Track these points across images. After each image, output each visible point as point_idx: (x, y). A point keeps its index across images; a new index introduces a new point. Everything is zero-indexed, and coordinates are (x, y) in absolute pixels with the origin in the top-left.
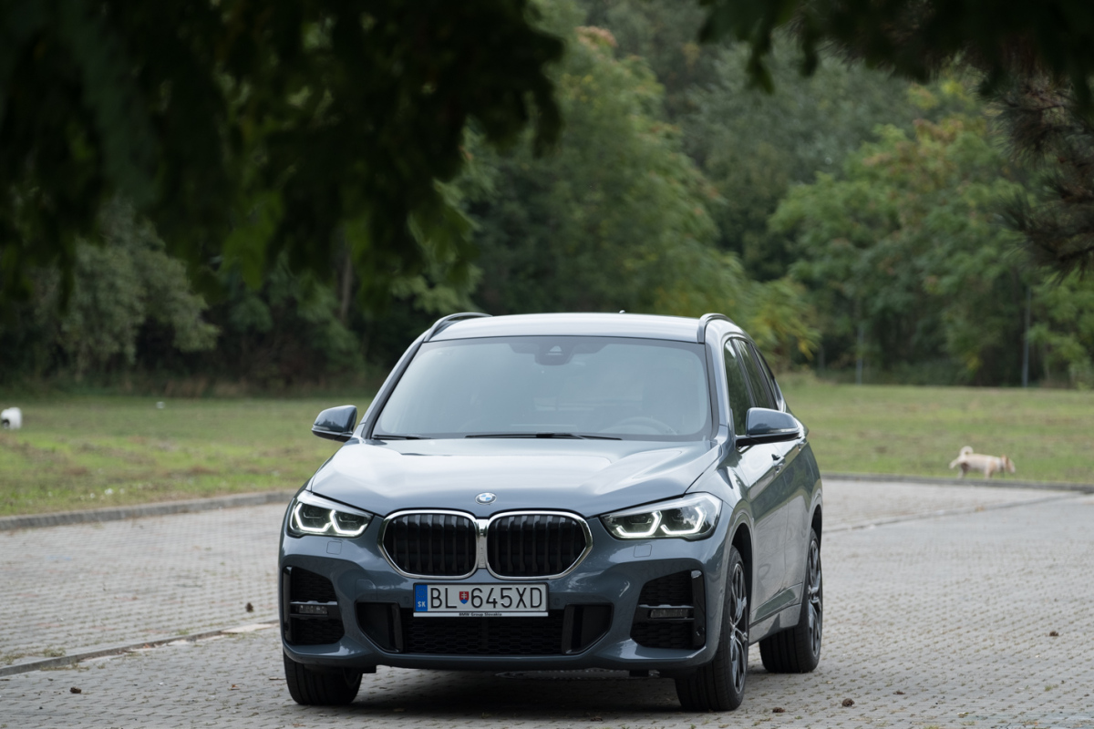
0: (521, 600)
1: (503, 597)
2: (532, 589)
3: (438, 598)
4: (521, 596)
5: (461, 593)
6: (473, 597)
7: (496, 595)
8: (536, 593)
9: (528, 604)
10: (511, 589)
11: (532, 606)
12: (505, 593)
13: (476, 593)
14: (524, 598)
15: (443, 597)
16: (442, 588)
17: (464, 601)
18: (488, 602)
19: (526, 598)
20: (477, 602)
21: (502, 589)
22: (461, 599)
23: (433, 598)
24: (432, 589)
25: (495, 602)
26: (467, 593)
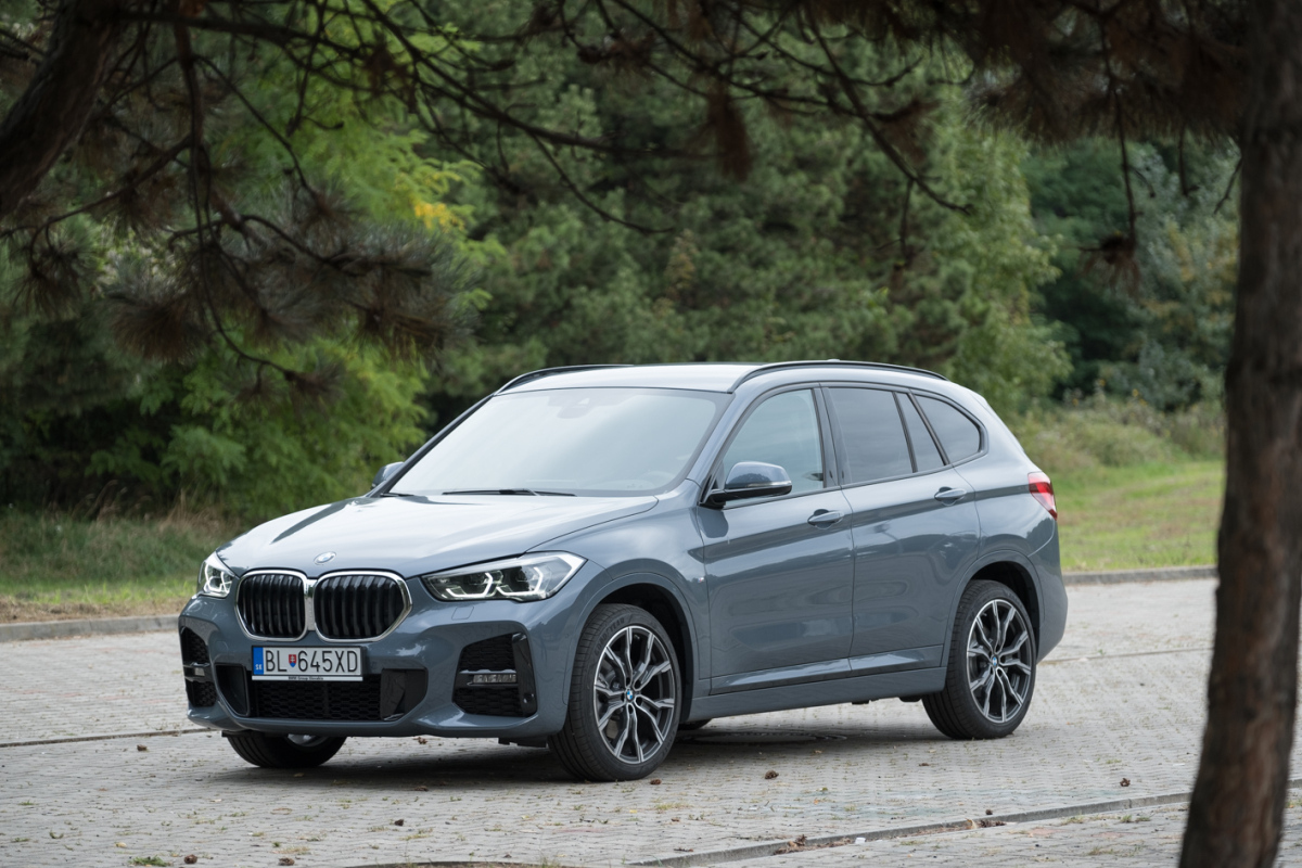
0: (340, 664)
1: (324, 660)
2: (349, 652)
3: (271, 661)
4: (340, 659)
5: (290, 656)
6: (300, 660)
7: (319, 659)
8: (352, 656)
9: (346, 668)
10: (330, 652)
11: (349, 671)
12: (327, 656)
13: (303, 656)
14: (342, 662)
15: (275, 660)
16: (274, 650)
17: (293, 664)
18: (312, 666)
19: (344, 662)
20: (303, 665)
21: (324, 652)
22: (290, 662)
23: (268, 661)
24: (267, 652)
25: (318, 666)
26: (295, 656)
